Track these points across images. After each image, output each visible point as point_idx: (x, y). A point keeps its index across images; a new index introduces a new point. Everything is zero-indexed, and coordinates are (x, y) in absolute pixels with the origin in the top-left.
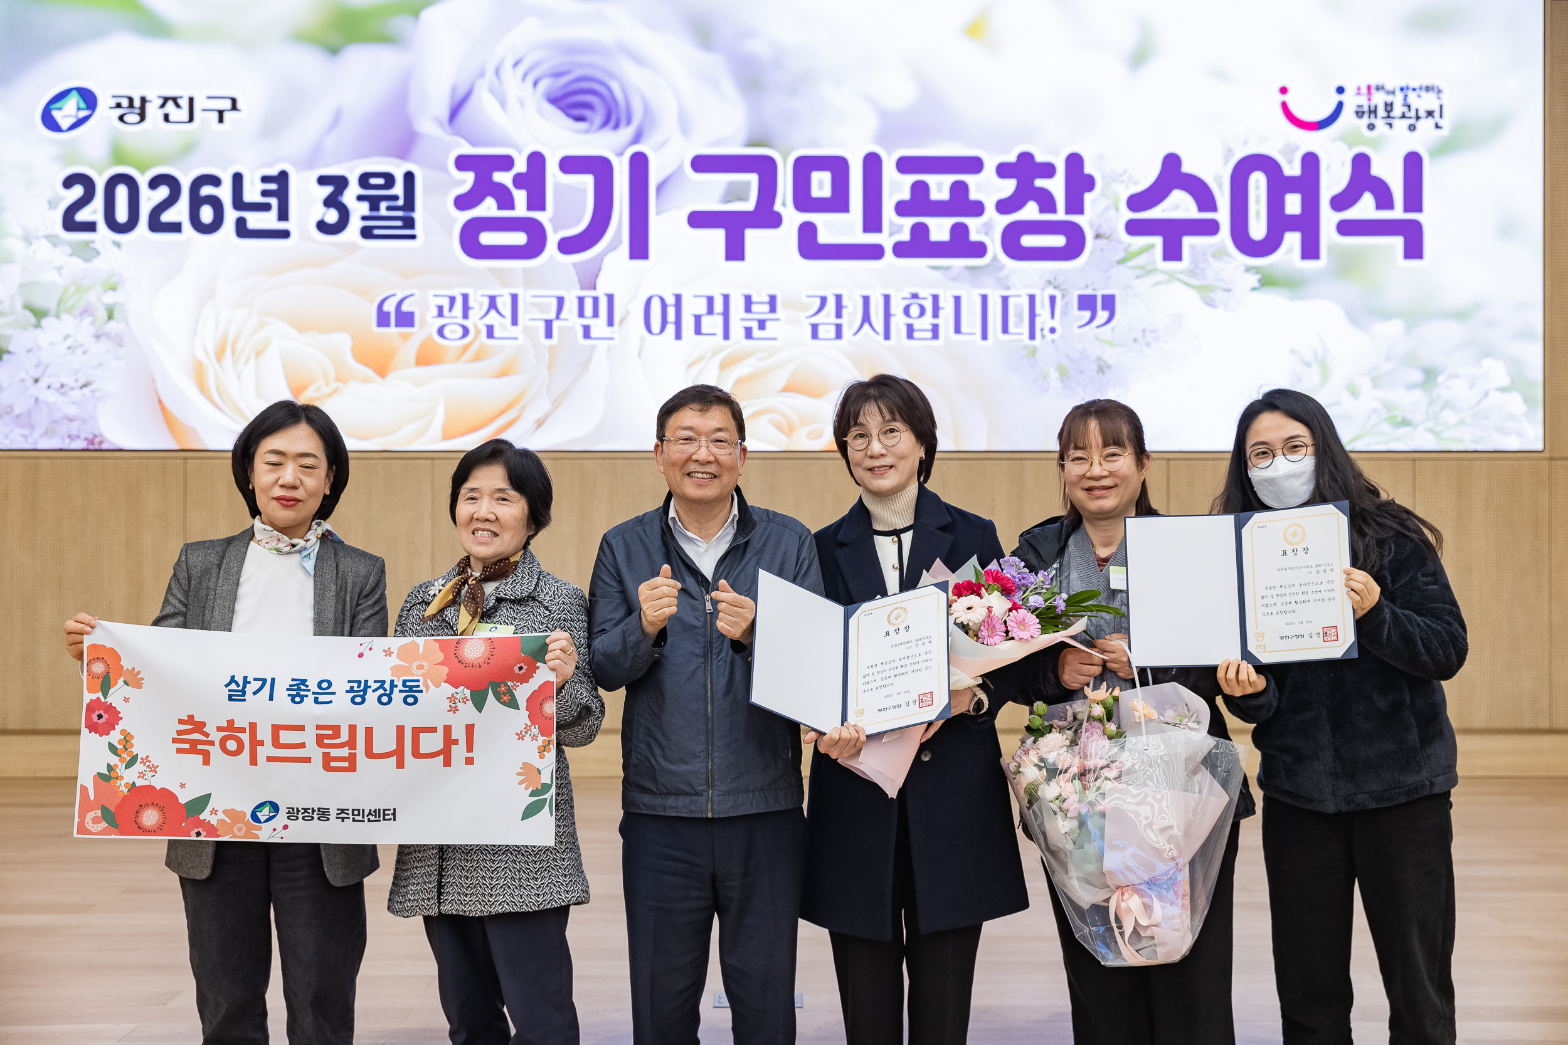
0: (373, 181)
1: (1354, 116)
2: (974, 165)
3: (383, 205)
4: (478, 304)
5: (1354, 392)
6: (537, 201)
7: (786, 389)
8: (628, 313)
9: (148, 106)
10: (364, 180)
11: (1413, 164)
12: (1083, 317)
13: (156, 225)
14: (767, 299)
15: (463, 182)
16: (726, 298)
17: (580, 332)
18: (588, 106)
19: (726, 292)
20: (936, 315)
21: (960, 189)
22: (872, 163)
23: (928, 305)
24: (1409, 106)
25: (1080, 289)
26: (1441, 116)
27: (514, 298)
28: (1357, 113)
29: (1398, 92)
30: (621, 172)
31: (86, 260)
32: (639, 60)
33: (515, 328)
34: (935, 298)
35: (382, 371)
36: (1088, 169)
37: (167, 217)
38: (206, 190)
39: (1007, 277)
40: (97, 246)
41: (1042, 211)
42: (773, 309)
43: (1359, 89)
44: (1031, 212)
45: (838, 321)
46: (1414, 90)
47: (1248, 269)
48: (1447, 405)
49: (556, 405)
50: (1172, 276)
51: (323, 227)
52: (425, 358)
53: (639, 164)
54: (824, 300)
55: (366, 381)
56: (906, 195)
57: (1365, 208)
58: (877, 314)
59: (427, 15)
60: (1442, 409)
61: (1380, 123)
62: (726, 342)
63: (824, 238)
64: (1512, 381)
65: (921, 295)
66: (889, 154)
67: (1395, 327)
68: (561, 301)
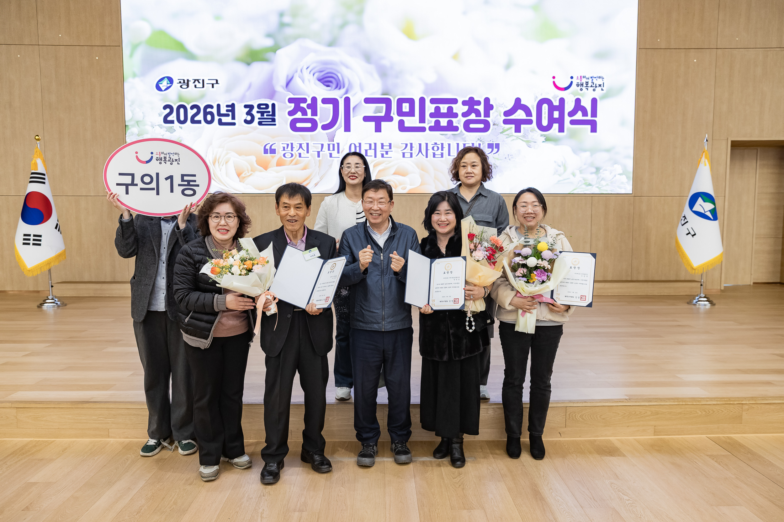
0: (262, 107)
1: (576, 86)
2: (455, 101)
3: (265, 114)
4: (296, 146)
5: (574, 175)
6: (314, 113)
7: (394, 174)
8: (344, 149)
9: (189, 82)
10: (259, 106)
11: (594, 102)
12: (489, 150)
13: (193, 121)
14: (388, 145)
15: (291, 107)
16: (375, 144)
17: (329, 155)
18: (331, 82)
19: (375, 142)
20: (442, 150)
21: (450, 109)
22: (422, 100)
23: (440, 146)
24: (593, 83)
25: (488, 141)
26: (603, 87)
27: (308, 144)
28: (577, 85)
29: (590, 79)
30: (341, 103)
31: (171, 133)
32: (347, 67)
33: (308, 154)
34: (442, 144)
35: (266, 168)
36: (491, 103)
37: (196, 119)
38: (209, 110)
39: (465, 137)
40: (174, 128)
41: (476, 117)
42: (390, 148)
43: (578, 77)
44: (473, 116)
45: (411, 152)
46: (595, 78)
47: (541, 135)
48: (603, 179)
49: (321, 179)
50: (518, 138)
51: (246, 121)
52: (279, 164)
53: (347, 100)
54: (406, 145)
55: (261, 171)
56: (433, 111)
57: (579, 116)
58: (424, 150)
59: (278, 52)
60: (601, 180)
61: (584, 88)
62: (375, 158)
63: (407, 125)
64: (623, 172)
65: (437, 144)
66: (428, 98)
67: (588, 154)
68: (322, 145)
